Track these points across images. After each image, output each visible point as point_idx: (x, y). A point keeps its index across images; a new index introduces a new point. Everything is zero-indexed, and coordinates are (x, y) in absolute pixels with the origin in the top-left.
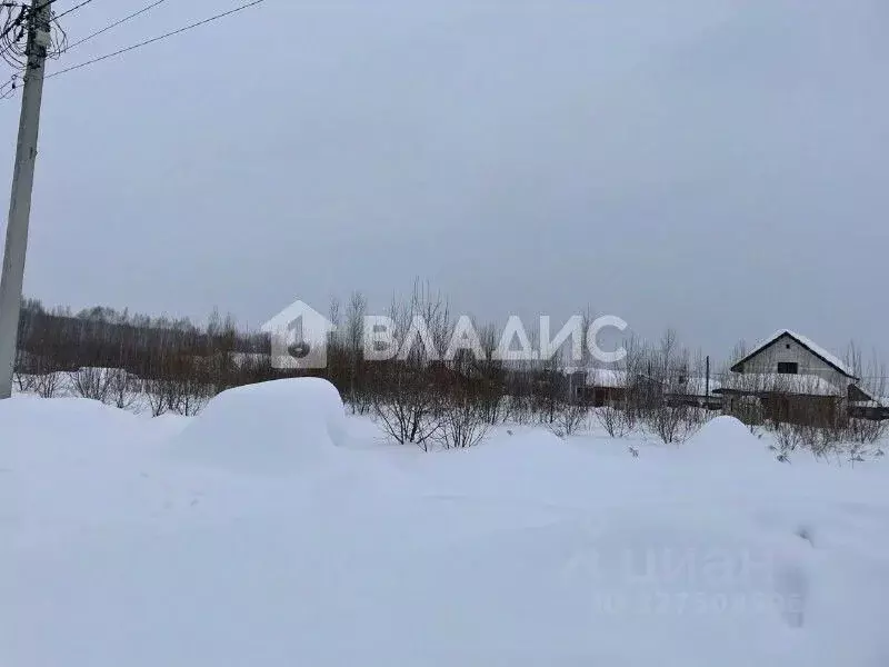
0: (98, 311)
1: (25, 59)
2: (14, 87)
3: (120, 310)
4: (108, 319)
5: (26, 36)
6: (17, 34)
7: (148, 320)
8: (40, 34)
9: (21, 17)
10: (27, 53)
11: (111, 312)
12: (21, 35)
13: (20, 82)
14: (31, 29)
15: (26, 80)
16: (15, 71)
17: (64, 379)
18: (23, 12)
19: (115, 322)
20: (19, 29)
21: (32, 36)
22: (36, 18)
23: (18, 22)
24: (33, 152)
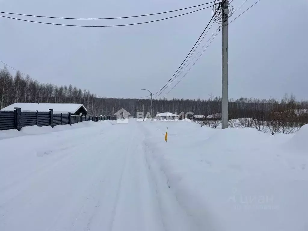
0: (242, 99)
1: (222, 20)
2: (219, 30)
3: (249, 98)
4: (245, 101)
5: (221, 12)
6: (219, 13)
7: (259, 100)
8: (225, 10)
9: (219, 7)
10: (222, 18)
11: (246, 99)
12: (220, 13)
13: (221, 28)
14: (222, 10)
15: (223, 27)
16: (219, 25)
17: (237, 121)
18: (219, 5)
19: (247, 102)
20: (219, 11)
21: (223, 11)
22: (224, 5)
23: (218, 9)
24: (227, 49)
